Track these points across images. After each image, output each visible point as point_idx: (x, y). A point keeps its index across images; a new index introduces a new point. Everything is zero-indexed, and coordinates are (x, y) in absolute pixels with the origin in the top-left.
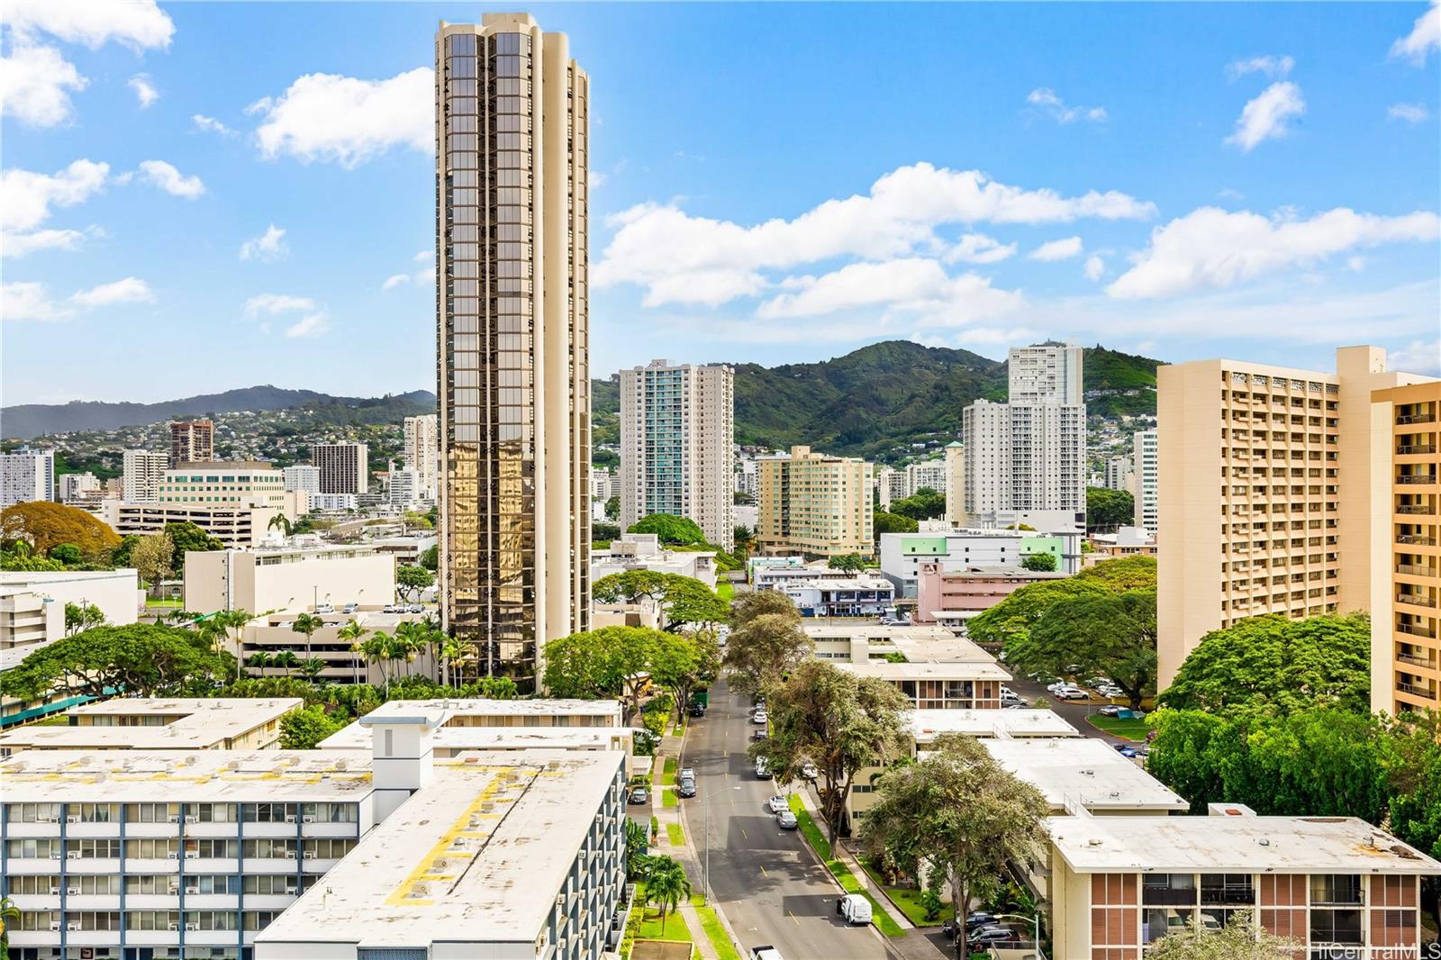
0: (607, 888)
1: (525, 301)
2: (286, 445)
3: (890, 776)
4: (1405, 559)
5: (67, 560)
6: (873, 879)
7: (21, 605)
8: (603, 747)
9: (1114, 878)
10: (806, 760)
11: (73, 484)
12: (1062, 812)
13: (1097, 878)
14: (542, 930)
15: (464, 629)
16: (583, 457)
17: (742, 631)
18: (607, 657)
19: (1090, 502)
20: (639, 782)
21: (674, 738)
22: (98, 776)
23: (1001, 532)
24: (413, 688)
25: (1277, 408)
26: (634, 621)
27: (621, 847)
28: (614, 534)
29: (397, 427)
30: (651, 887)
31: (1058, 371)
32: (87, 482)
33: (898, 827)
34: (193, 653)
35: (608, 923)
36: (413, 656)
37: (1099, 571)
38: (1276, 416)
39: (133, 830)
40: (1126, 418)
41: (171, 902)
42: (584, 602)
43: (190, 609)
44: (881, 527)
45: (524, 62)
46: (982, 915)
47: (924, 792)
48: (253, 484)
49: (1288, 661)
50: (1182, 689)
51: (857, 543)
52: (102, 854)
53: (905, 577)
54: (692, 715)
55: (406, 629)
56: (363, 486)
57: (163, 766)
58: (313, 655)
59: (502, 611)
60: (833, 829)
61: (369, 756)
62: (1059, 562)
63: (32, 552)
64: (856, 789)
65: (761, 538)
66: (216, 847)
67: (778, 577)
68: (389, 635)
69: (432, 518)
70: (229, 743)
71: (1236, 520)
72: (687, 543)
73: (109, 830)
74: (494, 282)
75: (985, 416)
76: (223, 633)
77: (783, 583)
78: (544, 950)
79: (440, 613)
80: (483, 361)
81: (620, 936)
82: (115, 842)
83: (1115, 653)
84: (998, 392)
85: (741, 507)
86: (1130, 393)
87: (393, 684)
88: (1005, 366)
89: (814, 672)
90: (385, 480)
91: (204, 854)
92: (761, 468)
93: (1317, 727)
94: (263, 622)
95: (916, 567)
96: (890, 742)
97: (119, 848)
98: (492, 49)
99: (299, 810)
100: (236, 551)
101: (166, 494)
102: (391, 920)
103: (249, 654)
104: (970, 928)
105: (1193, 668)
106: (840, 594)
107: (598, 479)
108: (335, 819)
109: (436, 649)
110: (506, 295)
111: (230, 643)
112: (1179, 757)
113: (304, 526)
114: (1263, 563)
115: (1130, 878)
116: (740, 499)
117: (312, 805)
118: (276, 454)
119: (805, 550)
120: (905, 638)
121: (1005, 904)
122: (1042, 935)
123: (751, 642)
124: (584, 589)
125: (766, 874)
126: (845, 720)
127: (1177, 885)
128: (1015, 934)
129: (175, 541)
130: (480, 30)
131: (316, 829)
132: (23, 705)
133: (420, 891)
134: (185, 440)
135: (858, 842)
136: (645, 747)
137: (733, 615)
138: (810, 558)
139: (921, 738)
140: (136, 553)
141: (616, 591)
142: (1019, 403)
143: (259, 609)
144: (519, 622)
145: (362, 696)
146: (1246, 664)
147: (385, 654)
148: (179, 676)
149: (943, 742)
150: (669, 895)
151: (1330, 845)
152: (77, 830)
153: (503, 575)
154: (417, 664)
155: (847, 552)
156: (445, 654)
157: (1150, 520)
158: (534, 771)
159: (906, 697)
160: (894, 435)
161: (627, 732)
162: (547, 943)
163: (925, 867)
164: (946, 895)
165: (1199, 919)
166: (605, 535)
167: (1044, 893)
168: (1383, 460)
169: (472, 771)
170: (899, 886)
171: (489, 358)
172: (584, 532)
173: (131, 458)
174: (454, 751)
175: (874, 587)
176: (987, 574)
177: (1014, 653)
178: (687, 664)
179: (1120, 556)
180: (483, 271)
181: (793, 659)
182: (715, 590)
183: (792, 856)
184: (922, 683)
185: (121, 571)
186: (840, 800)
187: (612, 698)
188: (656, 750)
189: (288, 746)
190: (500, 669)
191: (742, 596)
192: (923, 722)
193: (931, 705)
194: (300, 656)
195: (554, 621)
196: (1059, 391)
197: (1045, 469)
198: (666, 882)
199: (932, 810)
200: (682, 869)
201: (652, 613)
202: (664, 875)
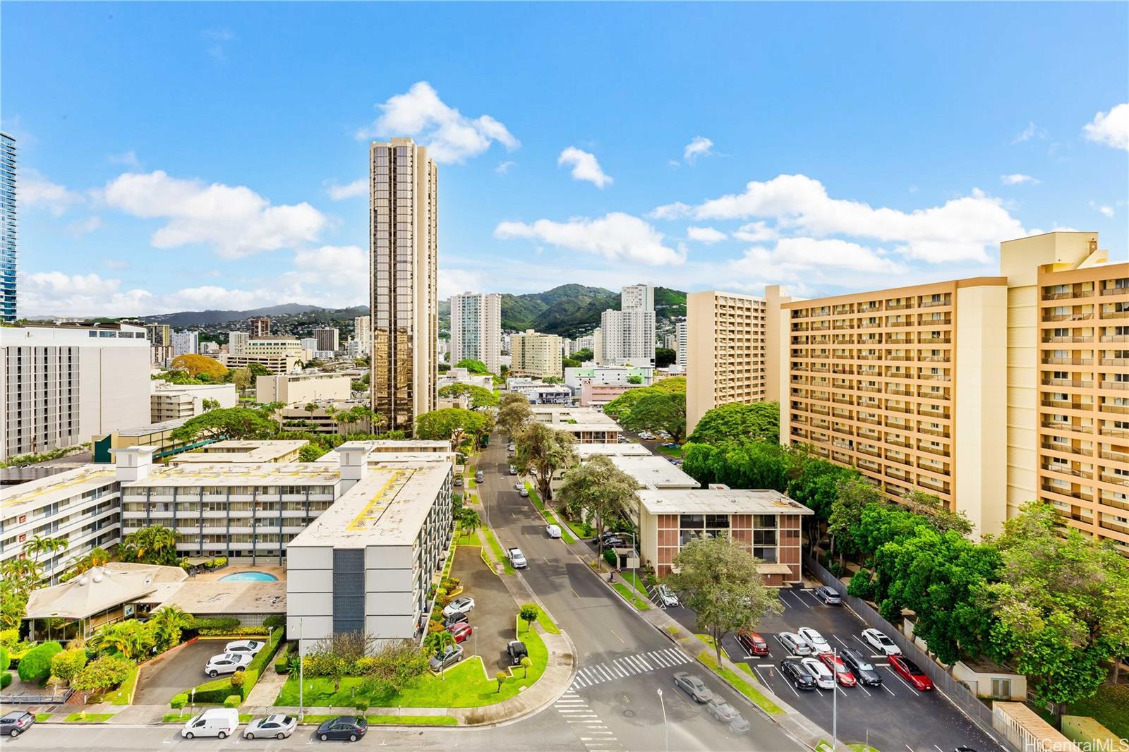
0: (444, 523)
1: (409, 265)
2: (302, 329)
3: (569, 472)
4: (795, 377)
5: (204, 380)
6: (562, 519)
7: (183, 400)
8: (443, 461)
9: (668, 516)
10: (533, 466)
11: (207, 347)
12: (645, 488)
13: (660, 517)
14: (416, 541)
15: (381, 410)
16: (434, 334)
17: (504, 409)
19: (657, 354)
20: (458, 477)
21: (473, 455)
22: (218, 475)
23: (618, 367)
24: (358, 436)
25: (739, 312)
26: (457, 406)
27: (451, 505)
28: (447, 368)
29: (352, 322)
30: (464, 522)
31: (643, 297)
32: (213, 346)
33: (573, 495)
34: (260, 421)
35: (445, 538)
36: (358, 421)
37: (661, 384)
38: (739, 316)
39: (233, 498)
40: (673, 318)
41: (249, 530)
42: (435, 398)
43: (258, 402)
44: (566, 365)
45: (409, 159)
46: (609, 533)
47: (585, 479)
48: (287, 346)
49: (744, 422)
50: (697, 435)
51: (555, 372)
52: (219, 509)
53: (576, 387)
54: (482, 447)
55: (355, 410)
56: (336, 347)
57: (246, 470)
58: (314, 421)
60: (544, 496)
61: (338, 465)
62: (643, 379)
63: (188, 377)
64: (554, 479)
65: (512, 370)
66: (269, 506)
67: (520, 387)
68: (348, 412)
69: (367, 361)
70: (276, 460)
71: (721, 361)
72: (480, 372)
73: (222, 498)
74: (395, 256)
75: (609, 316)
76: (274, 412)
77: (522, 389)
78: (416, 549)
79: (370, 402)
80: (390, 291)
81: (450, 544)
82: (224, 504)
83: (667, 419)
84: (617, 307)
85: (503, 357)
86: (674, 307)
87: (349, 434)
88: (620, 295)
89: (536, 428)
90: (346, 345)
91: (264, 509)
92: (514, 339)
93: (756, 450)
94: (292, 407)
95: (581, 382)
96: (569, 458)
97: (226, 506)
98: (395, 154)
99: (307, 489)
100: (280, 375)
101: (248, 351)
102: (348, 537)
103: (285, 421)
104: (604, 539)
105: (702, 426)
106: (547, 394)
107: (441, 344)
108: (323, 493)
109: (369, 419)
110: (400, 262)
111: (277, 416)
112: (696, 464)
113: (311, 364)
114: (732, 380)
115: (675, 517)
116: (503, 353)
117: (313, 486)
118: (297, 333)
119: (532, 375)
120: (576, 413)
121: (620, 528)
122: (636, 542)
123: (508, 414)
124: (434, 392)
125: (514, 516)
126: (550, 448)
127: (695, 520)
128: (624, 543)
129: (252, 372)
130: (389, 145)
131: (314, 497)
132: (184, 444)
133: (361, 523)
134: (257, 327)
135: (556, 502)
136: (461, 461)
137: (500, 403)
138: (534, 378)
139: (583, 456)
140: (234, 377)
141: (449, 393)
142: (627, 311)
143: (290, 401)
144: (406, 407)
145: (336, 439)
146: (725, 423)
147: (346, 420)
148: (254, 431)
149: (592, 457)
150: (472, 525)
151: (761, 501)
152: (208, 498)
153: (399, 386)
154: (360, 425)
155: (550, 376)
156: (373, 420)
157: (683, 362)
158: (412, 471)
159: (576, 438)
160: (571, 325)
161: (454, 454)
162: (418, 547)
163: (585, 513)
164: (594, 526)
165: (705, 535)
166: (444, 368)
167: (637, 524)
168: (786, 334)
169: (385, 471)
170: (574, 521)
171: (393, 290)
172: (434, 367)
173: (233, 335)
174: (377, 463)
175: (562, 391)
176: (612, 385)
177: (624, 419)
178: (480, 424)
179: (670, 377)
180: (390, 252)
181: (526, 422)
182: (492, 392)
183: (526, 508)
184: (583, 433)
185: (228, 385)
186: (547, 484)
187: (447, 440)
188: (466, 462)
189: (302, 461)
190: (397, 427)
191: (503, 395)
192: (584, 449)
193: (587, 442)
194: (308, 422)
195: (421, 406)
196: (643, 306)
197: (638, 339)
198: (470, 520)
199: (588, 487)
200: (477, 514)
201: (465, 402)
202: (469, 517)
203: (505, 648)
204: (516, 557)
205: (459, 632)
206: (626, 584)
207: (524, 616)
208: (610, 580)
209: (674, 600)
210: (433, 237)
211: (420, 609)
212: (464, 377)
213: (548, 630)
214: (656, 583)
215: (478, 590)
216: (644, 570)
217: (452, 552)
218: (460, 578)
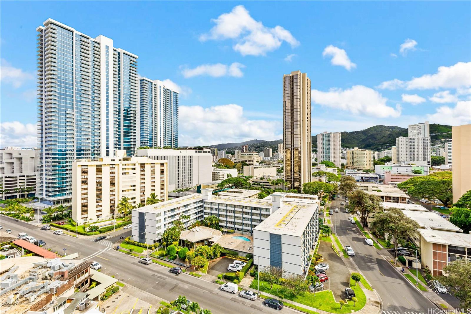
0: (315, 230)
1: (299, 122)
2: (259, 149)
3: (378, 215)
5: (227, 167)
6: (374, 236)
7: (221, 174)
8: (314, 204)
9: (439, 245)
11: (228, 156)
12: (424, 228)
13: (434, 245)
14: (302, 235)
15: (288, 181)
16: (310, 150)
17: (343, 183)
18: (315, 187)
19: (431, 159)
20: (321, 211)
21: (328, 203)
22: (231, 200)
23: (406, 165)
24: (279, 190)
26: (320, 180)
27: (318, 223)
28: (316, 164)
29: (277, 146)
30: (324, 231)
31: (422, 130)
32: (230, 155)
33: (379, 226)
34: (245, 182)
35: (315, 236)
36: (279, 185)
37: (435, 174)
39: (236, 209)
41: (241, 221)
43: (244, 175)
44: (375, 164)
45: (299, 79)
46: (402, 248)
47: (386, 219)
48: (254, 155)
50: (460, 203)
51: (369, 167)
52: (231, 212)
53: (381, 174)
54: (332, 199)
55: (278, 180)
56: (271, 156)
57: (240, 200)
58: (263, 184)
59: (295, 178)
60: (364, 225)
61: (271, 201)
62: (423, 172)
63: (223, 166)
64: (369, 217)
65: (347, 166)
66: (248, 213)
67: (351, 174)
70: (250, 197)
72: (331, 166)
73: (232, 209)
74: (293, 119)
75: (401, 140)
76: (249, 179)
77: (352, 175)
79: (284, 177)
80: (291, 133)
81: (318, 239)
82: (233, 211)
85: (342, 160)
86: (444, 134)
87: (276, 189)
88: (408, 129)
89: (359, 192)
90: (275, 155)
91: (246, 214)
92: (348, 152)
94: (255, 178)
95: (384, 172)
96: (377, 208)
97: (234, 212)
98: (293, 78)
99: (260, 209)
100: (251, 166)
101: (241, 157)
102: (275, 229)
103: (253, 183)
104: (398, 250)
105: (464, 198)
106: (365, 177)
107: (313, 154)
108: (266, 211)
109: (283, 184)
110: (295, 121)
111: (250, 181)
112: (459, 219)
113: (262, 162)
115: (444, 246)
116: (342, 158)
117: (263, 208)
118: (257, 151)
119: (357, 168)
120: (381, 187)
121: (408, 246)
122: (418, 255)
123: (345, 186)
124: (310, 174)
125: (348, 232)
126: (366, 203)
127: (459, 249)
128: (411, 254)
129: (242, 165)
130: (291, 75)
131: (263, 212)
132: (221, 189)
133: (280, 225)
134: (244, 148)
135: (370, 228)
136: (322, 205)
137: (341, 181)
138: (358, 170)
139: (385, 208)
140: (237, 166)
141: (317, 175)
142: (411, 137)
143: (255, 176)
144: (298, 180)
145: (271, 191)
147: (275, 184)
148: (242, 186)
149: (390, 209)
150: (327, 233)
152: (228, 208)
153: (295, 171)
154: (280, 186)
155: (367, 169)
156: (285, 185)
157: (450, 163)
158: (301, 206)
159: (381, 199)
160: (379, 145)
161: (319, 201)
162: (303, 238)
163: (386, 235)
164: (392, 242)
165: (466, 259)
166: (314, 165)
167: (419, 246)
169: (289, 205)
170: (381, 239)
171: (292, 133)
172: (310, 164)
173: (236, 151)
174: (286, 202)
175: (374, 176)
176: (402, 174)
177: (410, 192)
178: (331, 189)
179: (441, 171)
180: (291, 117)
181: (354, 190)
182: (337, 176)
183: (354, 229)
184: (386, 197)
185: (235, 169)
186: (365, 219)
187: (315, 195)
188: (325, 205)
189: (259, 198)
190: (295, 188)
191: (342, 177)
192: (385, 205)
193: (388, 201)
194: (261, 184)
195: (305, 180)
196: (422, 134)
197: (419, 151)
198: (327, 230)
199: (388, 223)
200: (330, 228)
201: (324, 179)
202: (326, 229)
203: (344, 290)
204: (349, 250)
205: (322, 278)
206: (412, 275)
207: (353, 278)
208: (403, 271)
209: (445, 290)
210: (309, 110)
211: (305, 264)
212: (323, 168)
213: (366, 287)
214: (432, 279)
215: (330, 261)
216: (424, 271)
217: (318, 243)
218: (322, 254)
